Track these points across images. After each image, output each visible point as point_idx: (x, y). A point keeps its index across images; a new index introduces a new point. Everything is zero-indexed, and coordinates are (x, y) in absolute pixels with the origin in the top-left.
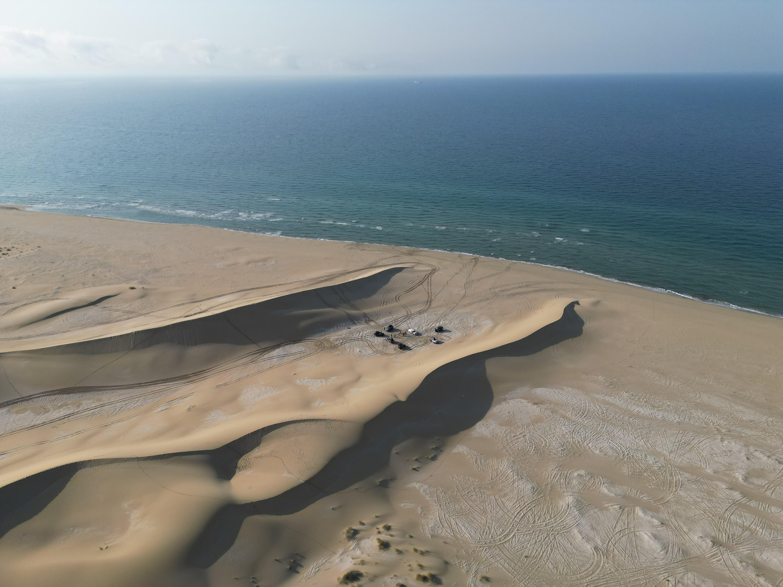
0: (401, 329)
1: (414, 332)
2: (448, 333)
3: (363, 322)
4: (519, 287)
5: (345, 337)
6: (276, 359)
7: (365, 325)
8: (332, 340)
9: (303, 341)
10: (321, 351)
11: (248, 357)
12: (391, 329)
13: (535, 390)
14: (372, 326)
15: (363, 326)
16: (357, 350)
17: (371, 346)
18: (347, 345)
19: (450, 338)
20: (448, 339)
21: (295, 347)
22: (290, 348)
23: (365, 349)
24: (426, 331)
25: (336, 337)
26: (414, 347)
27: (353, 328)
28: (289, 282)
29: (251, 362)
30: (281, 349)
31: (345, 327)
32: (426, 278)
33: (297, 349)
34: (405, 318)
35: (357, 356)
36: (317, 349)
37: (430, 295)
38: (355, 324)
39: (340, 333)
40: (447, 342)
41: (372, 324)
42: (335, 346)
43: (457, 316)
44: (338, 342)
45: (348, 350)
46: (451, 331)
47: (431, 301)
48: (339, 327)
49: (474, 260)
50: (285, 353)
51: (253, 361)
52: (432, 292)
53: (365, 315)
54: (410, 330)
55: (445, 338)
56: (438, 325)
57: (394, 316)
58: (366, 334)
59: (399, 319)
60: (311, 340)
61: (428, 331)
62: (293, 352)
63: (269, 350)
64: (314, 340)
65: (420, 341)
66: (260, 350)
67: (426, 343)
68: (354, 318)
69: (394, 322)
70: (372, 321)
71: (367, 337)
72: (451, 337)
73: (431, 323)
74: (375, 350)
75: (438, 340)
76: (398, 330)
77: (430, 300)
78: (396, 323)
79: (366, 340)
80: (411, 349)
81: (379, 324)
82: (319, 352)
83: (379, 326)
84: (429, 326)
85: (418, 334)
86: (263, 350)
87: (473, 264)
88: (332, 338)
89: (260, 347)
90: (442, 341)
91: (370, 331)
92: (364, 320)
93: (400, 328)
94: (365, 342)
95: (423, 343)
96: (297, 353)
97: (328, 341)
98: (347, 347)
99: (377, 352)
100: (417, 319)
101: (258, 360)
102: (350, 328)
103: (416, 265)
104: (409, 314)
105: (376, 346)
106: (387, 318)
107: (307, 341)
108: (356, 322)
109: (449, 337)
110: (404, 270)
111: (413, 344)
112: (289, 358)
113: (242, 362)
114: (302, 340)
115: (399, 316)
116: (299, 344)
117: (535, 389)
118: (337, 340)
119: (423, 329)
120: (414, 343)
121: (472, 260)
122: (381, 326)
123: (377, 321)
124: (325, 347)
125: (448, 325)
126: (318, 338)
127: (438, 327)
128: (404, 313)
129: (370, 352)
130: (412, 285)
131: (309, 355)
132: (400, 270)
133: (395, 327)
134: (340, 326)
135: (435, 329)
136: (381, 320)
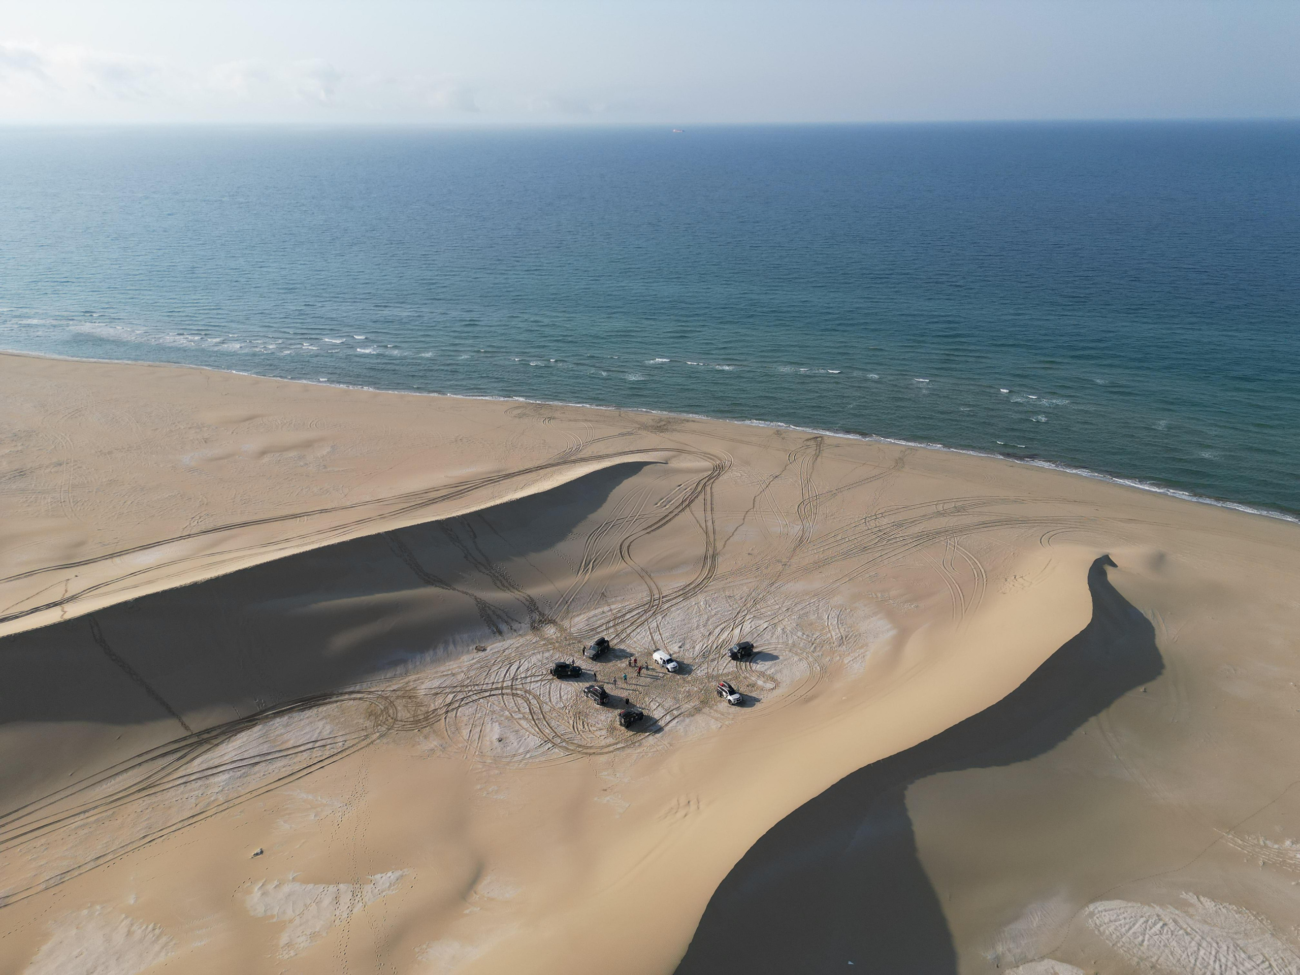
0: (632, 651)
1: (670, 661)
2: (769, 663)
3: (525, 626)
4: (940, 514)
5: (463, 681)
6: (225, 776)
7: (531, 638)
8: (422, 692)
9: (334, 699)
10: (379, 738)
11: (135, 771)
12: (603, 651)
13: (1092, 915)
14: (549, 642)
15: (522, 640)
16: (494, 731)
17: (537, 717)
18: (465, 712)
19: (777, 685)
20: (770, 685)
21: (302, 723)
22: (287, 725)
23: (517, 727)
24: (705, 655)
25: (436, 683)
26: (668, 718)
27: (495, 647)
28: (348, 504)
29: (139, 791)
30: (257, 731)
31: (468, 646)
32: (699, 489)
33: (308, 729)
34: (646, 612)
35: (489, 761)
36: (370, 731)
37: (712, 540)
38: (501, 633)
39: (452, 666)
40: (768, 698)
41: (550, 631)
42: (426, 719)
43: (788, 603)
44: (439, 701)
45: (465, 732)
46: (776, 658)
47: (714, 557)
48: (451, 647)
49: (812, 443)
50: (265, 749)
51: (146, 787)
52: (717, 528)
53: (532, 606)
54: (657, 656)
55: (760, 683)
56: (736, 637)
57: (613, 603)
58: (528, 670)
59: (628, 616)
60: (359, 696)
61: (711, 657)
62: (290, 744)
63: (216, 737)
64: (370, 692)
65: (689, 695)
66: (185, 739)
67: (704, 703)
68: (499, 617)
69: (611, 624)
70: (552, 622)
71: (528, 680)
72: (778, 677)
73: (719, 629)
74: (547, 731)
75: (742, 690)
76: (622, 655)
77: (711, 552)
78: (619, 628)
79: (526, 692)
80: (660, 729)
81: (571, 634)
82: (372, 742)
83: (570, 639)
84: (712, 638)
85: (682, 669)
86: (195, 739)
87: (812, 451)
88: (423, 687)
89: (187, 728)
90: (754, 694)
91: (539, 656)
92: (528, 619)
93: (629, 646)
94: (520, 701)
95: (697, 703)
96: (302, 748)
97: (409, 695)
98: (465, 719)
99: (553, 740)
100: (676, 616)
101: (165, 780)
102: (485, 650)
103: (674, 457)
104: (657, 596)
105: (554, 714)
106: (593, 613)
107: (347, 696)
108: (504, 627)
109: (772, 679)
110: (646, 468)
111: (667, 705)
112: (271, 767)
113: (110, 791)
114: (331, 695)
115: (631, 603)
116: (320, 709)
117: (1091, 907)
118: (437, 694)
119: (697, 648)
120: (669, 703)
121: (808, 443)
122: (575, 638)
123: (566, 624)
124: (396, 720)
125: (767, 636)
126: (382, 687)
127: (739, 645)
128: (642, 595)
129: (533, 741)
130: (664, 511)
131: (340, 756)
132: (634, 468)
133: (615, 641)
134: (454, 644)
135: (731, 650)
136: (577, 619)
